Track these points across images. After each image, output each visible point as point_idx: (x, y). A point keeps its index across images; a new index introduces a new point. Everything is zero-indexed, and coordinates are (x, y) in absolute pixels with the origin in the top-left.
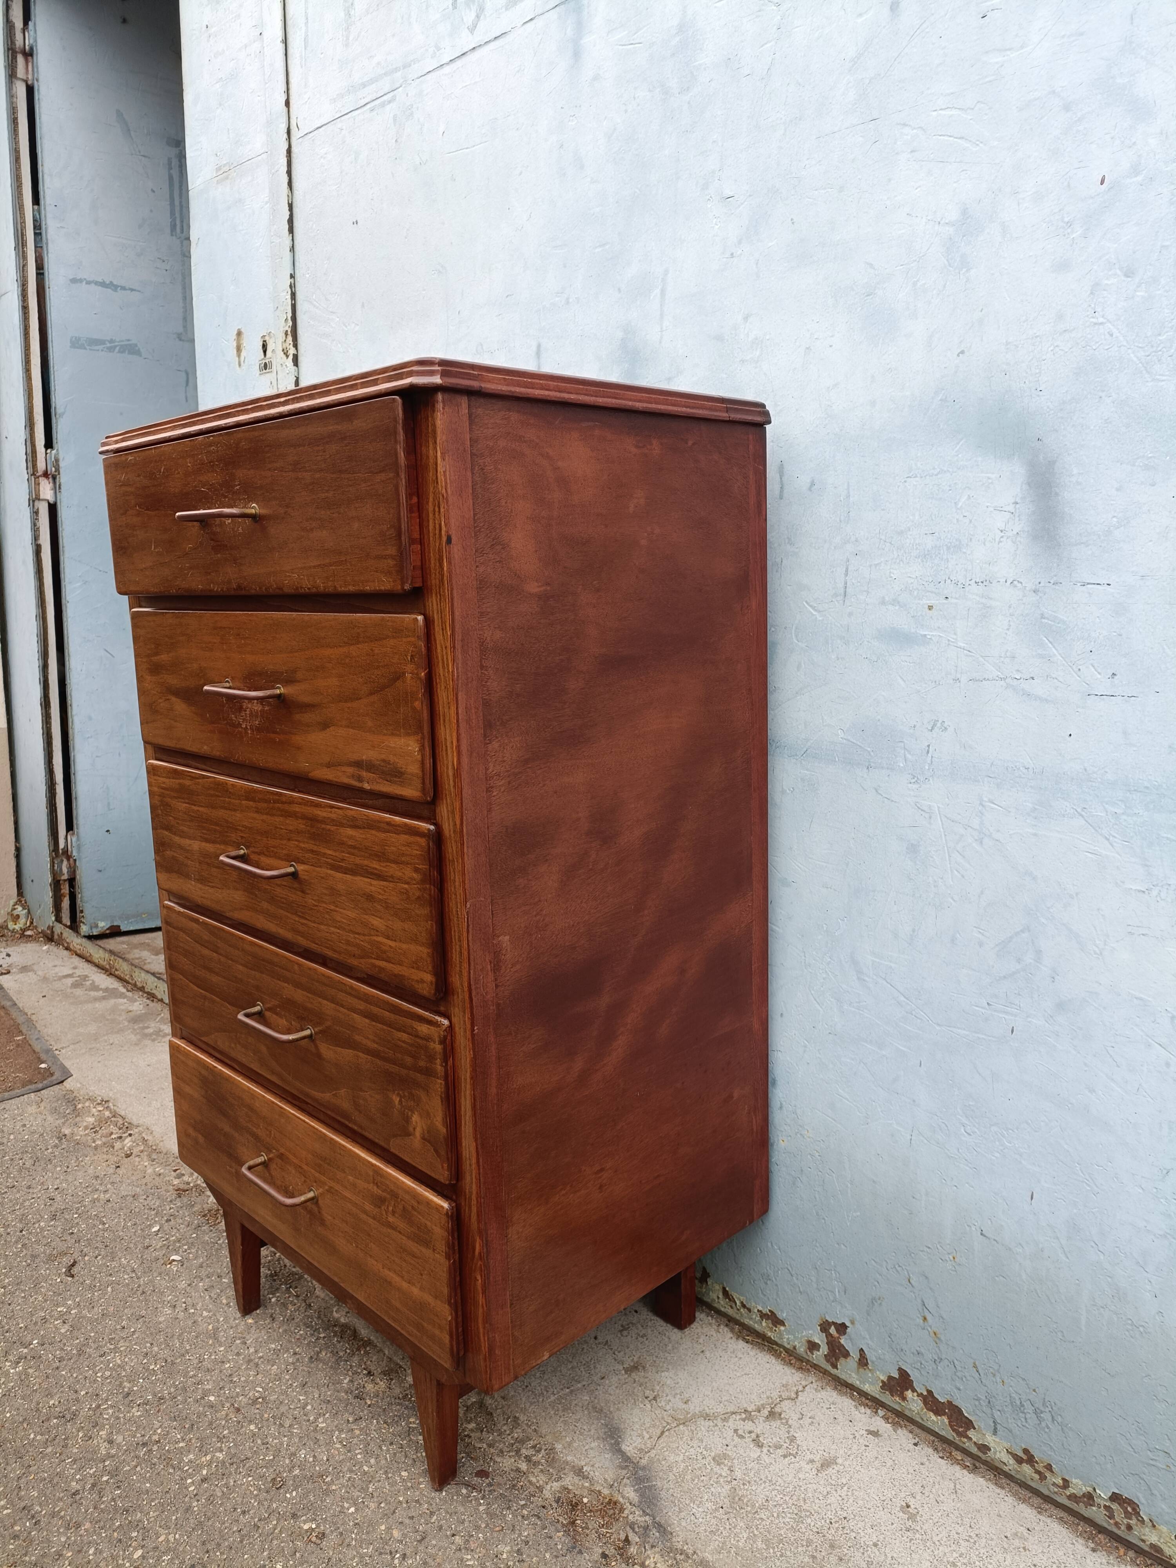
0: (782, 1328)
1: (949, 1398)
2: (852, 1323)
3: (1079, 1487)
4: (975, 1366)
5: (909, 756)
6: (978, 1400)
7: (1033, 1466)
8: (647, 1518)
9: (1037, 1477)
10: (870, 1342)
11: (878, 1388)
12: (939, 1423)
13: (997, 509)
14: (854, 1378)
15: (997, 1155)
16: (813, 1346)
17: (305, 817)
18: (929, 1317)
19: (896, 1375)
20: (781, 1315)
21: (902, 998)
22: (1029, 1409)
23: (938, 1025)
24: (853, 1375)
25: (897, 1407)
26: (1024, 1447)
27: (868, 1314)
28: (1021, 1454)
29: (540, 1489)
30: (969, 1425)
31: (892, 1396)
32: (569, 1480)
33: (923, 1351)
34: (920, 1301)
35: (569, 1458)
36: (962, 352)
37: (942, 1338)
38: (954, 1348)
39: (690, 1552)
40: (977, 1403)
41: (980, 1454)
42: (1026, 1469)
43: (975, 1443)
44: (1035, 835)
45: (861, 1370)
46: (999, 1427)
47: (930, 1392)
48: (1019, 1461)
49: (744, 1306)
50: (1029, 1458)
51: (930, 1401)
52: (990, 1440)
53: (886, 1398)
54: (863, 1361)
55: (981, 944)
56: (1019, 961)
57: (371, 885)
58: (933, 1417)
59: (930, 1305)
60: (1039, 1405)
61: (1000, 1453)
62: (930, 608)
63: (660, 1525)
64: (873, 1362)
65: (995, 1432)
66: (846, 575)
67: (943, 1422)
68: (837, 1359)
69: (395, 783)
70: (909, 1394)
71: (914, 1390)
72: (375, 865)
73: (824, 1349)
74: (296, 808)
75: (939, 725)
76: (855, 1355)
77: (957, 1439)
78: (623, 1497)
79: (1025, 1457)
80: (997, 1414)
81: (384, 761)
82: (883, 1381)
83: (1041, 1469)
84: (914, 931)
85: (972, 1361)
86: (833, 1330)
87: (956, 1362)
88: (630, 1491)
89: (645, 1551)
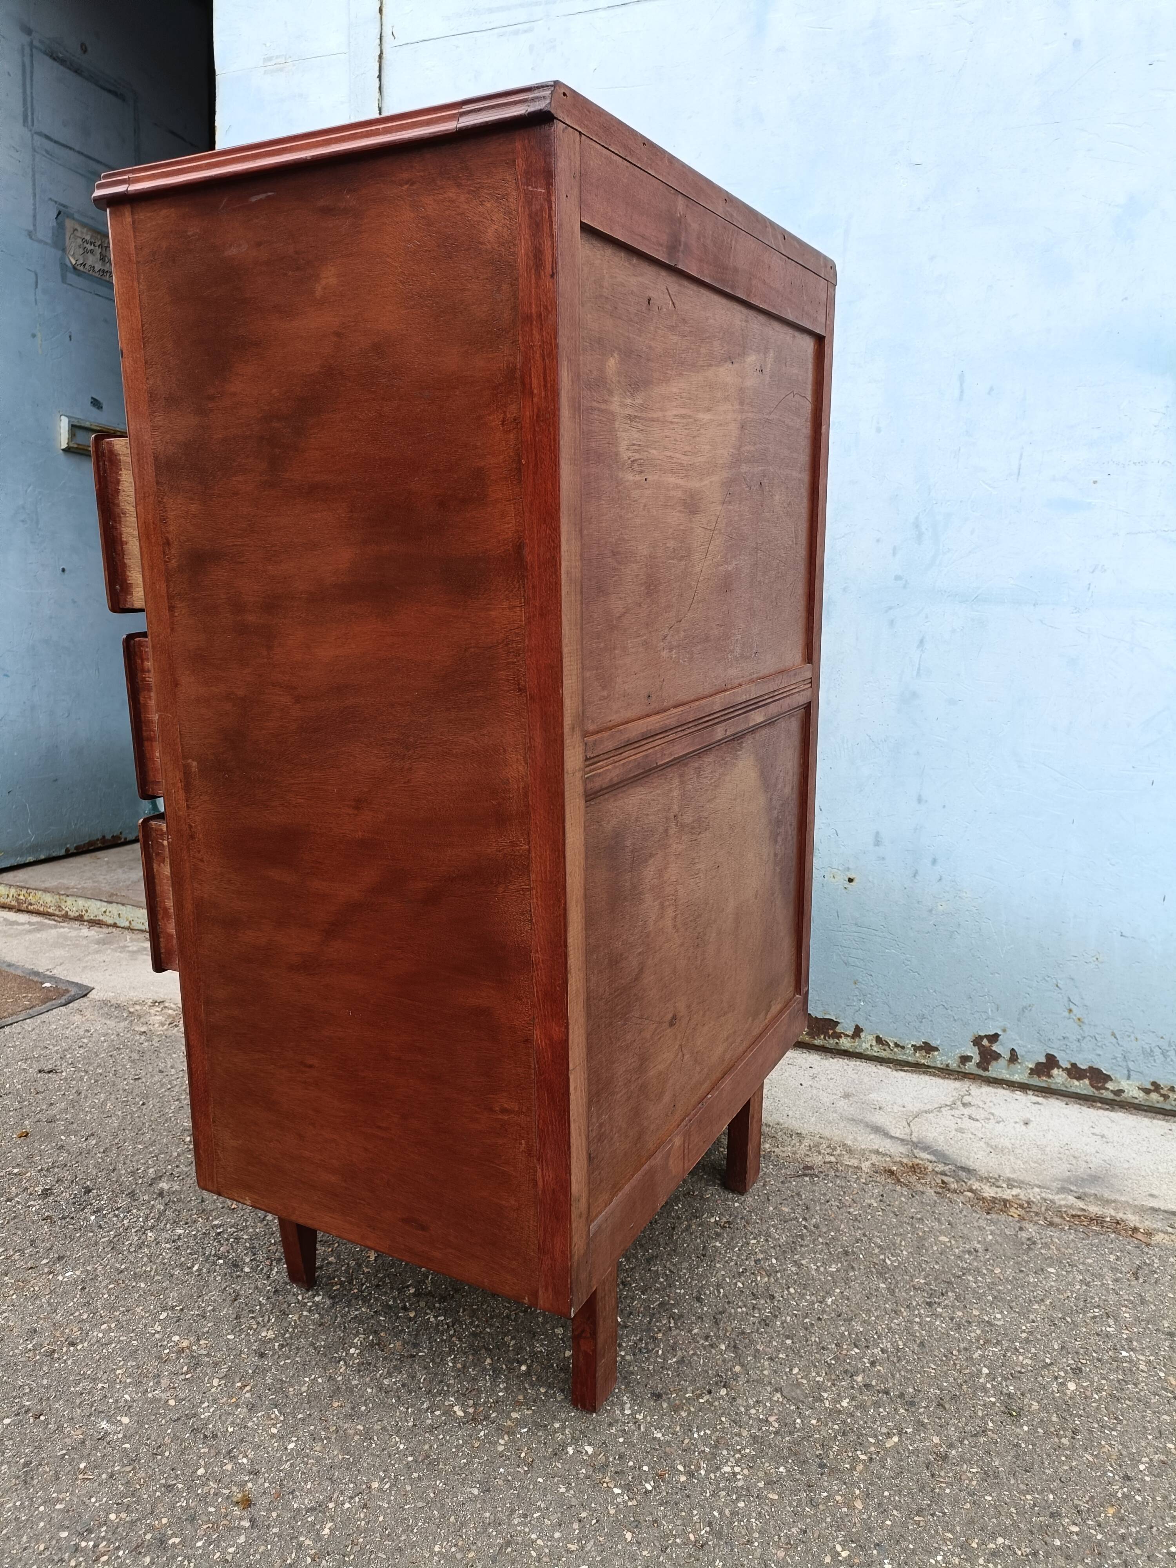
0: (936, 1053)
1: (1090, 1064)
2: (1004, 1031)
4: (1113, 1034)
5: (1072, 593)
6: (1115, 1058)
7: (1158, 1092)
8: (950, 1166)
9: (1162, 1099)
10: (1020, 1042)
11: (1027, 1075)
12: (1082, 1086)
13: (1153, 412)
14: (1005, 1075)
16: (965, 1059)
18: (1074, 1008)
19: (1043, 1060)
20: (933, 1043)
21: (1058, 775)
22: (1157, 1052)
23: (1089, 789)
24: (1004, 1071)
25: (1044, 1085)
26: (1152, 1080)
27: (1019, 1021)
28: (1149, 1087)
30: (1108, 1078)
31: (1039, 1077)
32: (874, 1159)
33: (1067, 1035)
34: (1066, 999)
36: (1126, 299)
37: (1086, 1021)
38: (1095, 1026)
39: (997, 1176)
40: (1114, 1061)
41: (1116, 1098)
42: (1154, 1096)
43: (1112, 1091)
45: (1012, 1065)
46: (1132, 1073)
47: (1074, 1065)
48: (1147, 1091)
49: (897, 1045)
50: (1156, 1087)
51: (1075, 1072)
52: (1124, 1085)
53: (1036, 1081)
54: (1014, 1057)
55: (1129, 725)
56: (1160, 732)
58: (1076, 1083)
59: (1076, 999)
60: (1166, 1047)
61: (1132, 1091)
62: (1095, 482)
63: (962, 1167)
64: (1022, 1056)
65: (1129, 1077)
66: (1021, 459)
67: (1084, 1084)
68: (988, 1064)
70: (1055, 1072)
71: (1059, 1067)
73: (977, 1059)
75: (1099, 568)
76: (1006, 1055)
77: (1097, 1093)
78: (922, 1160)
79: (1152, 1088)
80: (1131, 1065)
82: (1031, 1069)
83: (1165, 1093)
84: (1071, 723)
85: (1112, 1031)
86: (985, 1042)
87: (1097, 1036)
88: (925, 1155)
89: (966, 1183)
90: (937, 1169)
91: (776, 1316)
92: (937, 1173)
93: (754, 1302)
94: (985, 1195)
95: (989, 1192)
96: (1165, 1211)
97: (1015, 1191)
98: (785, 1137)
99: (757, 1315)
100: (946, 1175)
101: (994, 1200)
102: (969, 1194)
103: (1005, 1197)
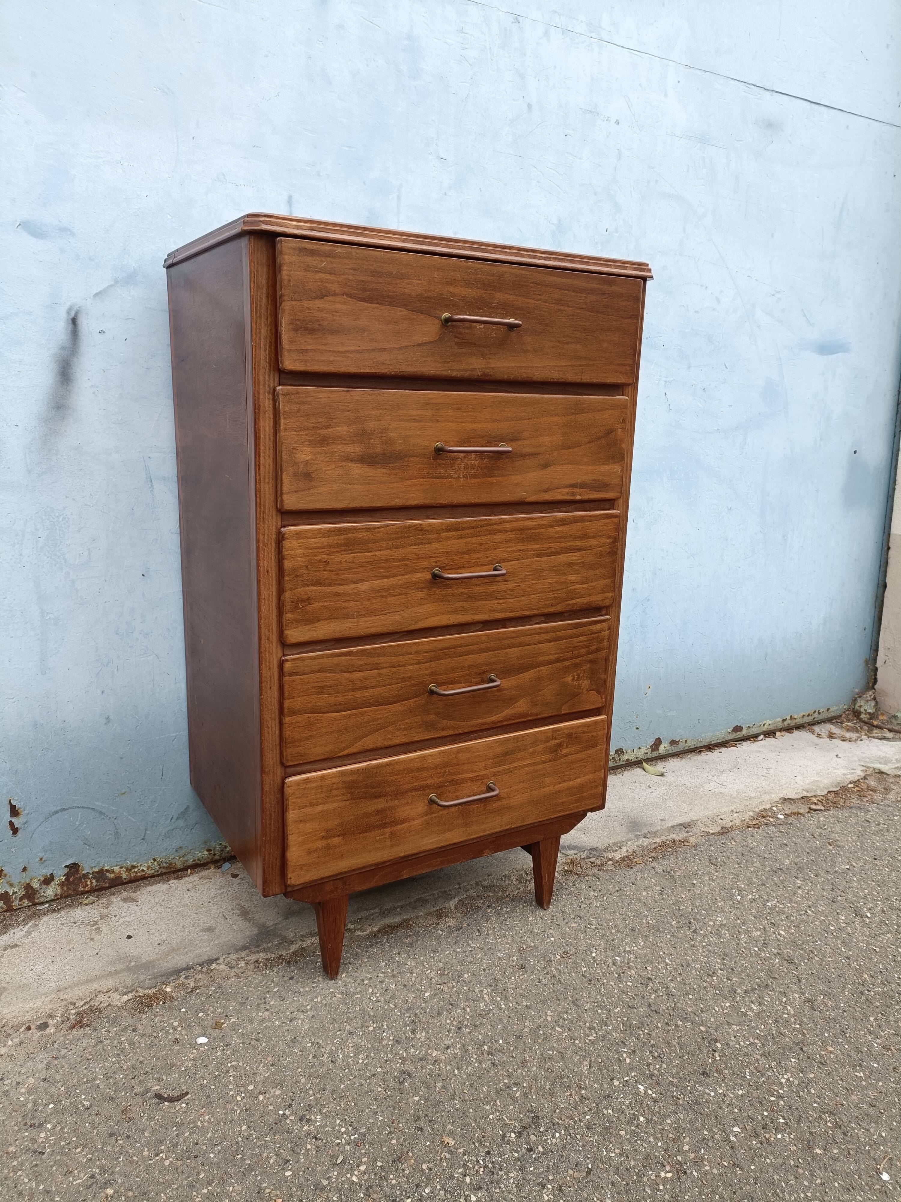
17: (513, 530)
57: (572, 556)
69: (602, 491)
72: (578, 543)
74: (507, 525)
81: (595, 480)
88: (569, 852)
89: (603, 857)
90: (582, 857)
91: (667, 988)
92: (584, 859)
93: (649, 988)
94: (617, 859)
95: (618, 856)
96: (677, 826)
98: (500, 882)
99: (661, 994)
100: (590, 858)
101: (623, 859)
102: (611, 862)
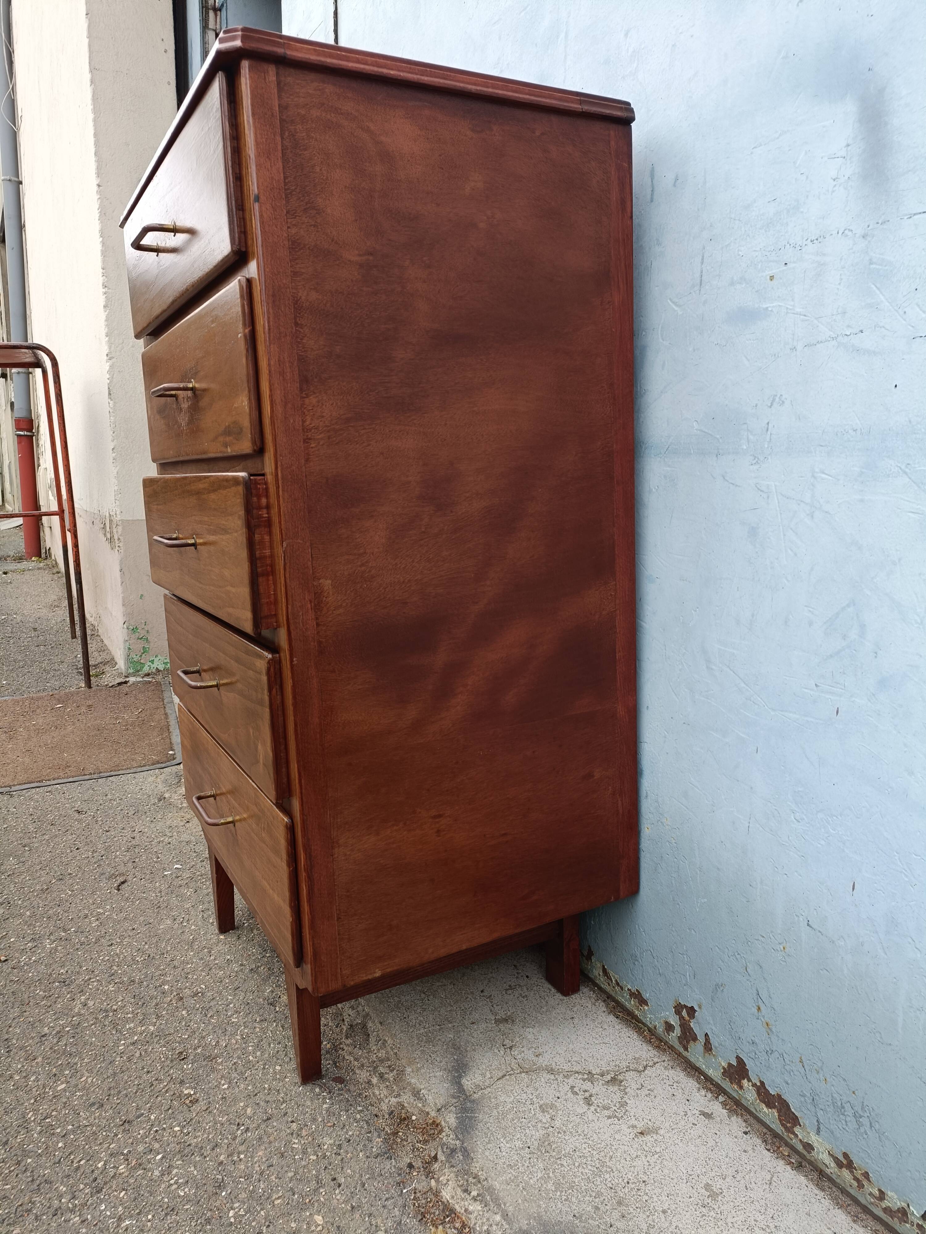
0: (646, 1008)
1: (778, 1091)
2: (700, 1007)
3: (894, 1201)
4: (801, 1061)
5: (751, 437)
6: (803, 1096)
7: (851, 1172)
8: (458, 1142)
9: (855, 1184)
10: (714, 1028)
11: (720, 1074)
12: (770, 1115)
13: (832, 158)
14: (701, 1063)
15: (823, 842)
16: (669, 1027)
18: (763, 1007)
19: (735, 1062)
20: (646, 996)
21: (743, 685)
22: (849, 1112)
23: (773, 710)
24: (700, 1059)
25: (735, 1095)
26: (844, 1151)
27: (713, 1000)
28: (841, 1158)
29: (380, 1100)
30: (795, 1121)
31: (732, 1083)
32: (406, 1098)
33: (757, 1040)
34: (755, 991)
35: (413, 1081)
37: (774, 1030)
38: (783, 1040)
39: (483, 1177)
40: (803, 1099)
41: (805, 1153)
42: (845, 1173)
43: (801, 1140)
44: (862, 501)
45: (706, 1055)
46: (822, 1127)
47: (762, 1083)
48: (840, 1165)
49: (618, 984)
50: (846, 1163)
51: (764, 1094)
52: (814, 1139)
53: (726, 1085)
54: (708, 1047)
55: (811, 624)
56: (844, 637)
57: (223, 540)
58: (765, 1109)
59: (764, 995)
60: (858, 1108)
61: (822, 1156)
62: (772, 278)
63: (466, 1150)
64: (716, 1048)
65: (818, 1132)
66: (702, 263)
67: (773, 1115)
68: (688, 1042)
70: (745, 1083)
71: (749, 1080)
72: (223, 521)
73: (678, 1031)
75: (777, 399)
76: (701, 1039)
77: (785, 1135)
78: (445, 1122)
79: (845, 1162)
80: (820, 1113)
81: (235, 422)
82: (724, 1068)
83: (859, 1177)
84: (753, 616)
85: (799, 1056)
86: (684, 1013)
87: (784, 1054)
88: (452, 1117)
89: (446, 1170)
90: (445, 1139)
92: (441, 1144)
97: (475, 1207)
101: (442, 1205)
103: (457, 1207)
